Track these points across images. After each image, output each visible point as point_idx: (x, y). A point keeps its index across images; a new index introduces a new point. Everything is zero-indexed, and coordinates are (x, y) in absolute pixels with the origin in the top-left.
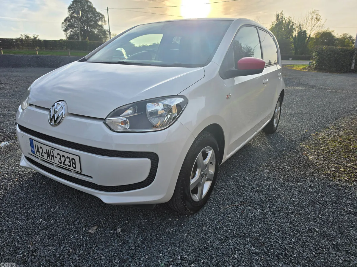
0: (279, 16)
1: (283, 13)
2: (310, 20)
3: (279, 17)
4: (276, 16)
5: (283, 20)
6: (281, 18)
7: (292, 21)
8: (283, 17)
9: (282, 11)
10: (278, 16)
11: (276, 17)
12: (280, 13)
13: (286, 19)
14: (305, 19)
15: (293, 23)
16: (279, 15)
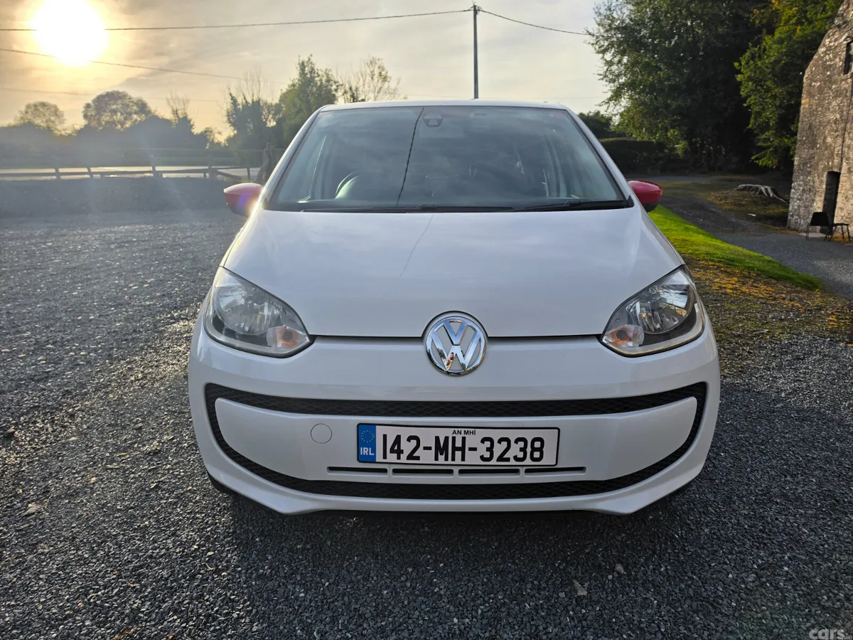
0: (305, 67)
1: (313, 60)
2: (370, 78)
3: (306, 69)
4: (298, 66)
5: (314, 77)
6: (311, 72)
7: (336, 79)
8: (313, 69)
9: (311, 55)
10: (303, 66)
11: (299, 68)
12: (306, 59)
13: (320, 73)
14: (360, 76)
15: (337, 84)
16: (305, 64)
